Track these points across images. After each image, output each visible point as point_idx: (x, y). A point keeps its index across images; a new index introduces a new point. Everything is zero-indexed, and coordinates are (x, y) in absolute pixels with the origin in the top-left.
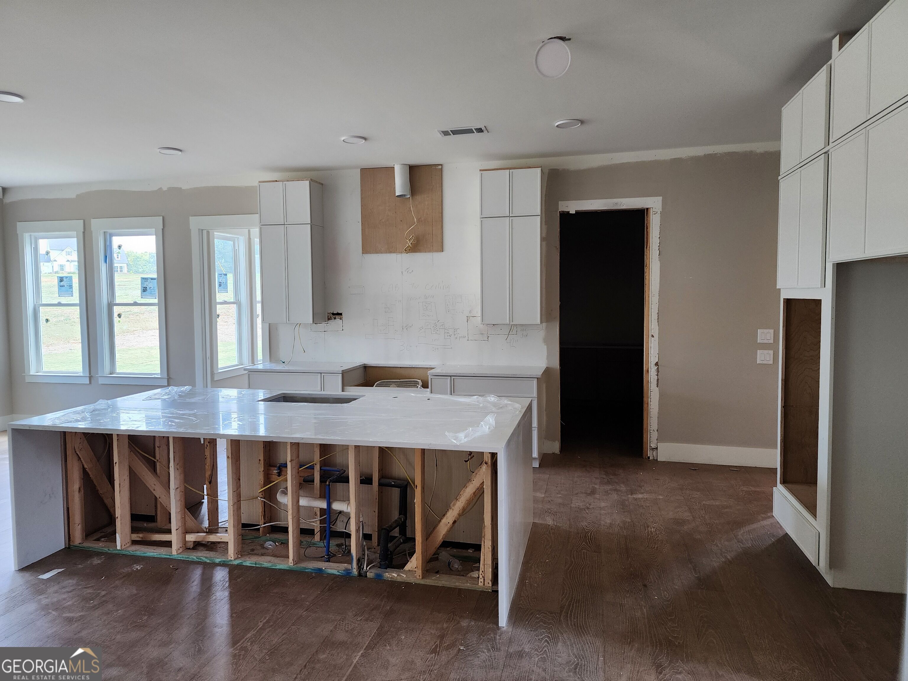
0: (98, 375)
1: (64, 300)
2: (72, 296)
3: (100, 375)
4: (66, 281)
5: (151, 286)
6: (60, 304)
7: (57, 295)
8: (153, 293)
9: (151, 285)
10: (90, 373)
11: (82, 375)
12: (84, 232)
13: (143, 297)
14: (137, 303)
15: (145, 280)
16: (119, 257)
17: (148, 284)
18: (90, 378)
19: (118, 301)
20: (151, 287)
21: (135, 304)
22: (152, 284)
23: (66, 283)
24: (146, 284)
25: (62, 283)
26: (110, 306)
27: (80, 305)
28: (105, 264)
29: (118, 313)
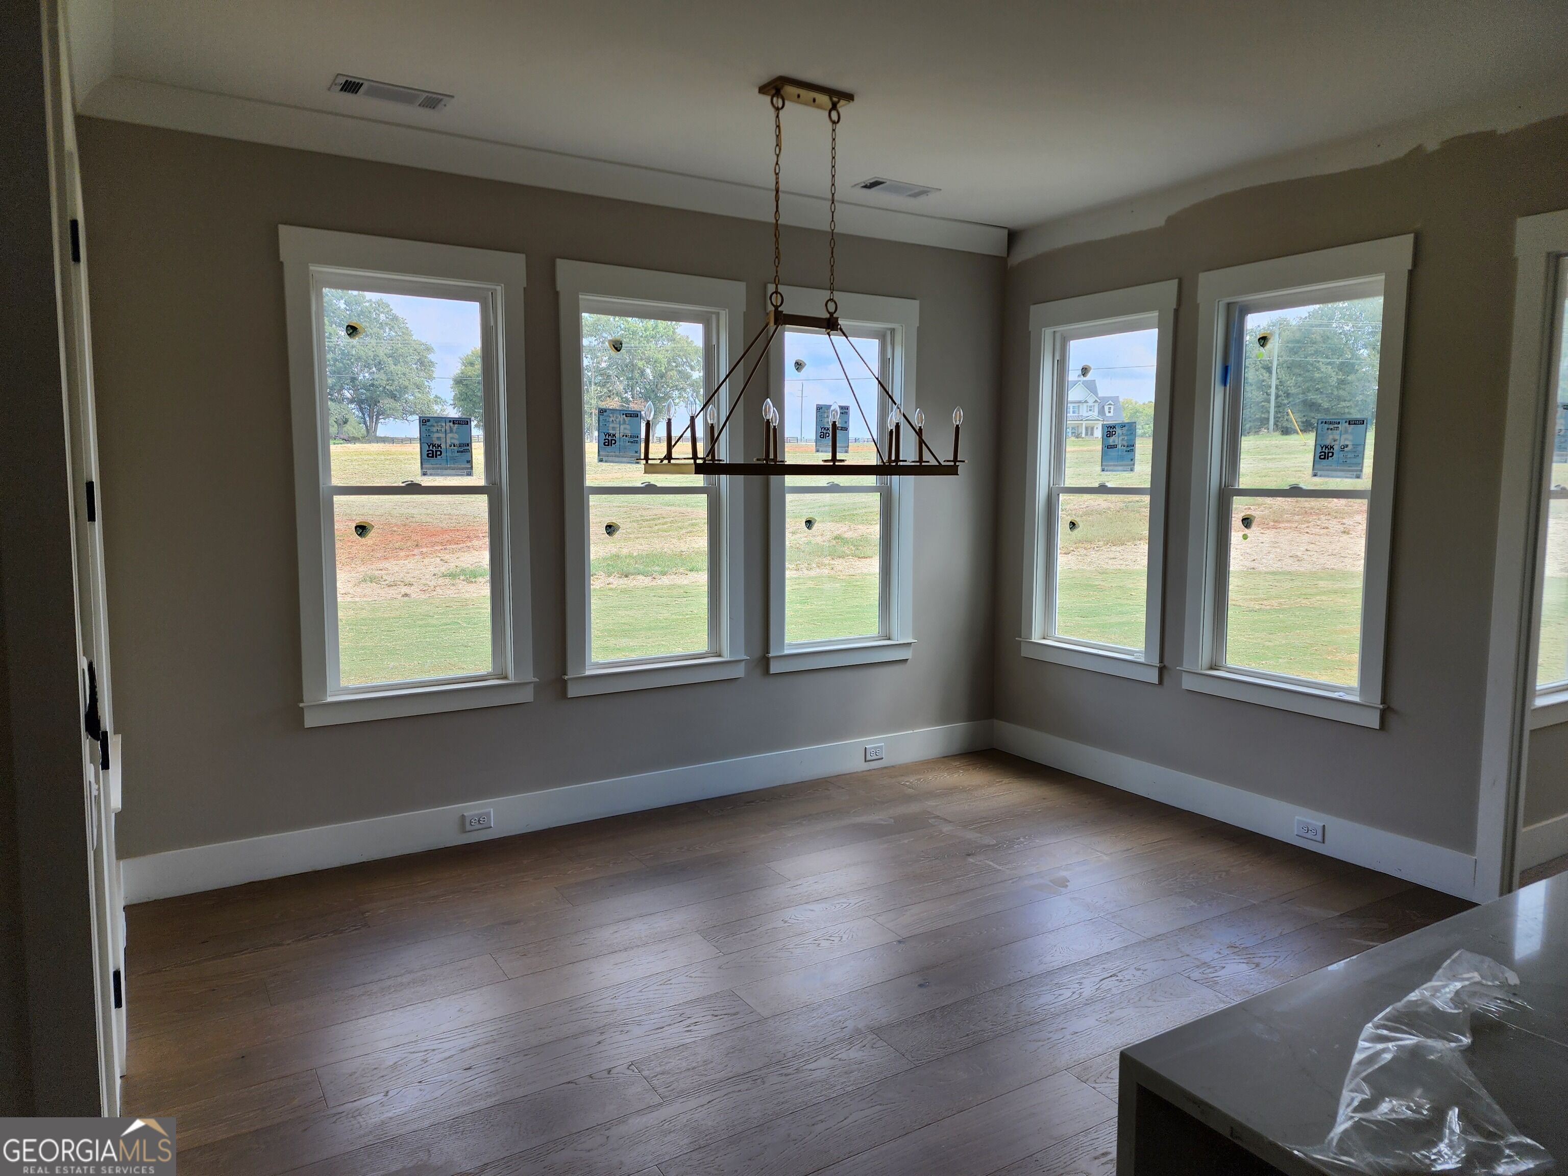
0: (1182, 667)
1: (1114, 480)
2: (1132, 470)
3: (1186, 667)
4: (1121, 434)
5: (1347, 443)
6: (1103, 489)
7: (1099, 468)
8: (1354, 461)
9: (1346, 439)
10: (1162, 659)
11: (1142, 660)
12: (1177, 311)
13: (1319, 473)
14: (1301, 488)
15: (1331, 426)
16: (1112, 410)
17: (1337, 437)
18: (1162, 670)
19: (1244, 482)
20: (1347, 446)
21: (1295, 492)
22: (1350, 437)
23: (1120, 438)
24: (1331, 437)
25: (1111, 439)
26: (1226, 494)
27: (1152, 491)
28: (1223, 388)
29: (1243, 514)
